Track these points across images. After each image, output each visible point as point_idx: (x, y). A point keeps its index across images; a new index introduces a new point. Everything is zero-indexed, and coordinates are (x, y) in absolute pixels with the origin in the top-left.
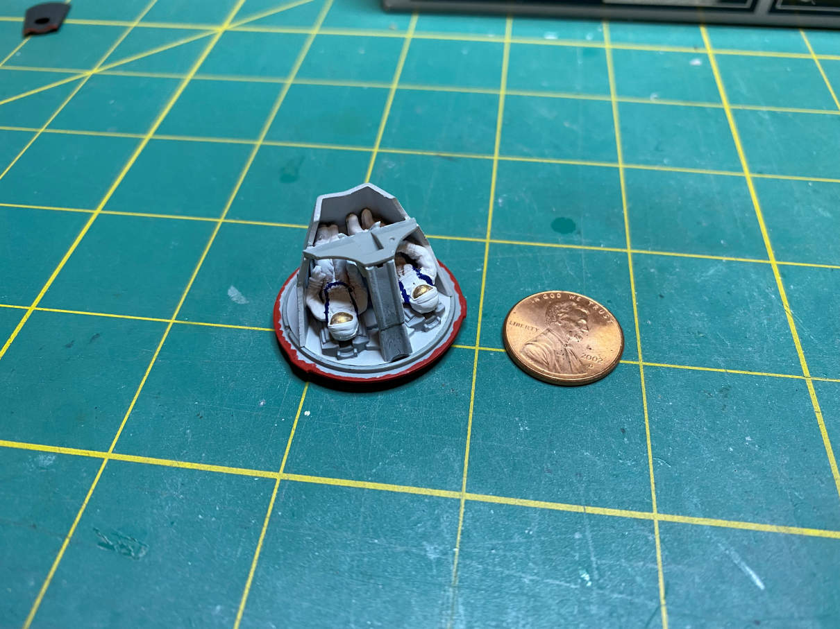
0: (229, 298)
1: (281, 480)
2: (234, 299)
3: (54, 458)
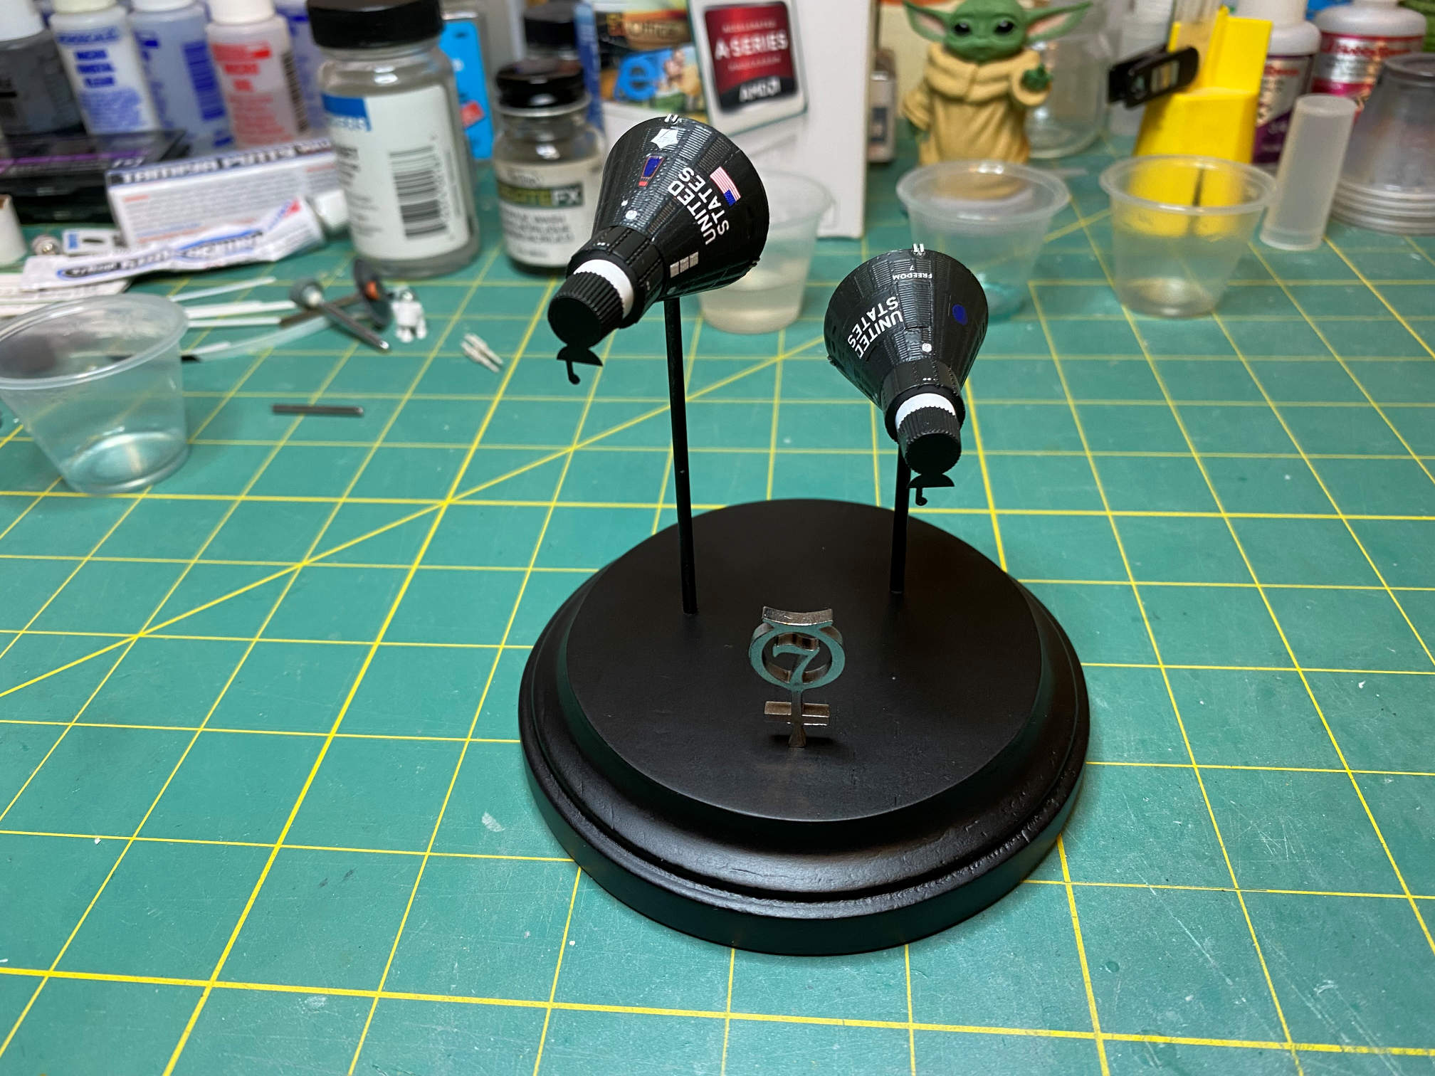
0: (484, 826)
1: (552, 1009)
2: (489, 827)
3: (324, 999)
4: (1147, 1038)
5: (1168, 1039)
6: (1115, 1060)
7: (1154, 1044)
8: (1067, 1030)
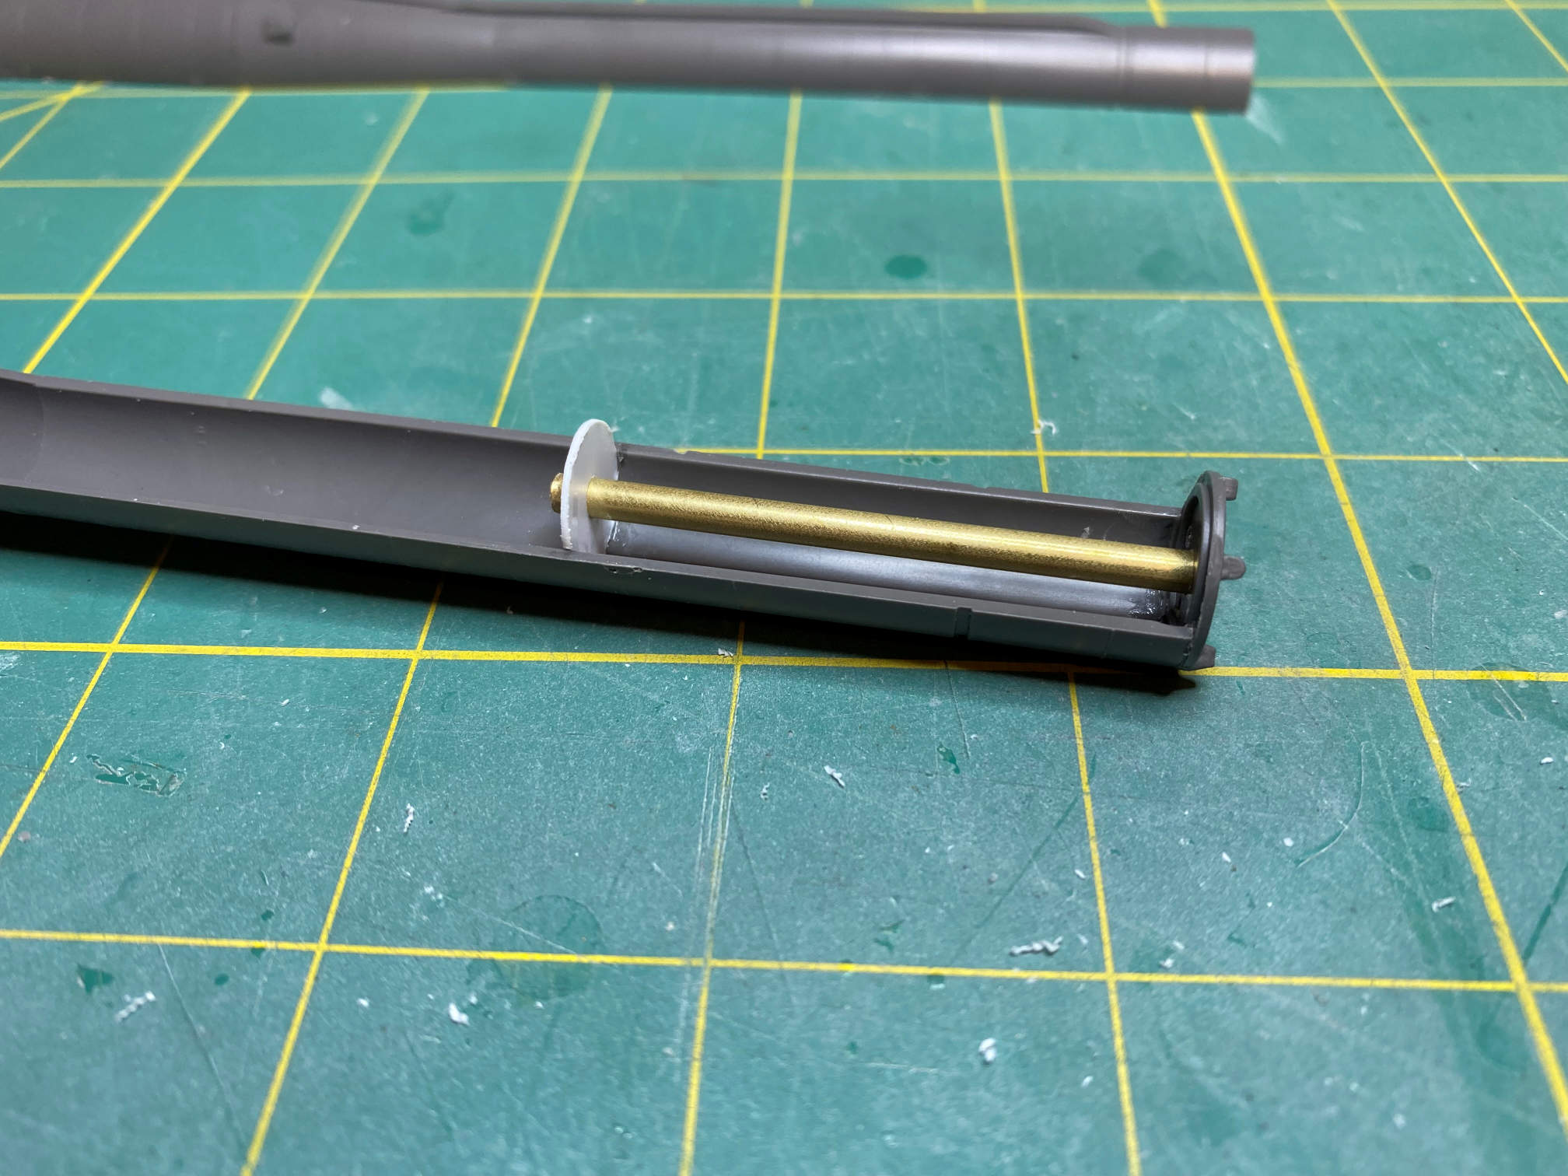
1: (421, 661)
3: (15, 658)
4: (1495, 676)
5: (1532, 676)
6: (1443, 710)
7: (1510, 684)
8: (1352, 666)
